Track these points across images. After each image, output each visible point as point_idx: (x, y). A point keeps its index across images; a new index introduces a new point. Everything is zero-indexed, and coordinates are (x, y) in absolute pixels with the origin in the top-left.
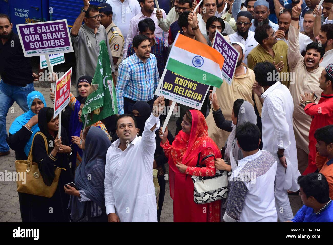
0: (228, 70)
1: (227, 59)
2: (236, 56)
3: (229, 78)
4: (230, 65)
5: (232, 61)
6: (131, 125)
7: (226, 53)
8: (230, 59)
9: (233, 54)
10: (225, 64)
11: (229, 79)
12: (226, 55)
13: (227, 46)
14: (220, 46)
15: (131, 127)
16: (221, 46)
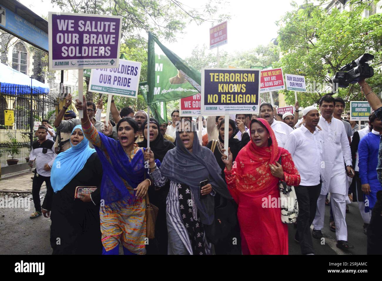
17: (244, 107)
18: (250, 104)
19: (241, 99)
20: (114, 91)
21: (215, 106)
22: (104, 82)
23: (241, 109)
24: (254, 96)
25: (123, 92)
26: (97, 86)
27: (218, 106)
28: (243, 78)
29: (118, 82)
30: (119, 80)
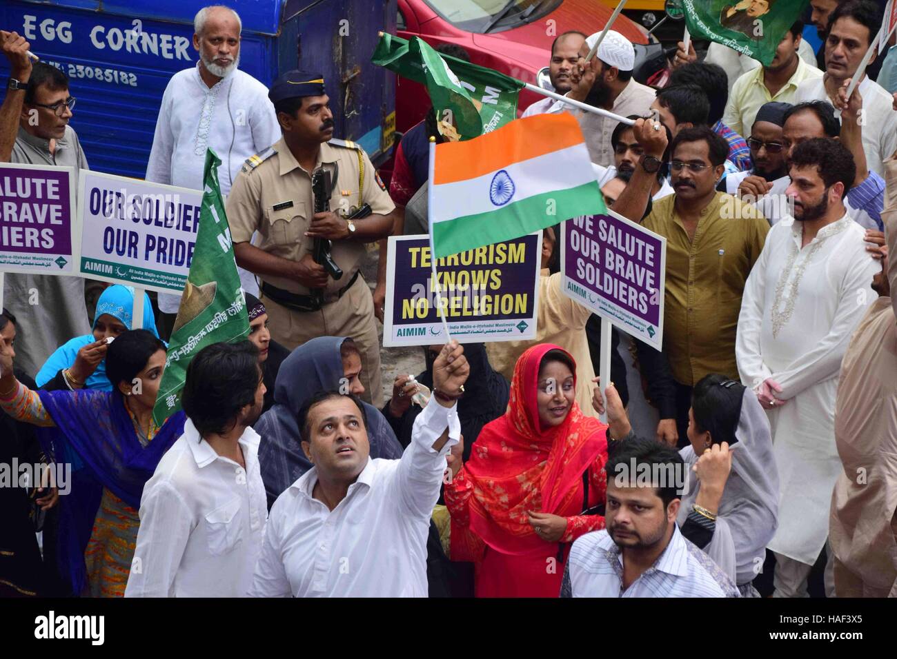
0: (639, 302)
1: (625, 268)
2: (657, 252)
3: (648, 324)
4: (640, 283)
5: (643, 270)
6: (356, 422)
7: (616, 251)
8: (637, 266)
9: (644, 248)
10: (623, 285)
11: (650, 328)
12: (619, 257)
13: (612, 228)
14: (587, 235)
15: (356, 427)
16: (591, 232)
17: (497, 325)
18: (512, 316)
19: (490, 306)
20: (148, 277)
21: (422, 326)
22: (118, 250)
23: (488, 329)
24: (522, 297)
25: (174, 282)
26: (98, 262)
27: (428, 326)
28: (496, 255)
29: (159, 253)
30: (162, 246)
